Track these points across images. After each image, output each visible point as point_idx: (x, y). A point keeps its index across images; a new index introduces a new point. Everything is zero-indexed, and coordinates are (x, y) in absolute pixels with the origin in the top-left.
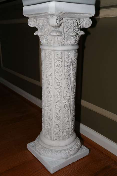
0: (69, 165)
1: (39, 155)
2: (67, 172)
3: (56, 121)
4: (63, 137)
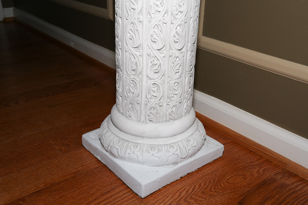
0: (181, 178)
1: (111, 157)
2: (178, 193)
3: (151, 75)
4: (168, 115)
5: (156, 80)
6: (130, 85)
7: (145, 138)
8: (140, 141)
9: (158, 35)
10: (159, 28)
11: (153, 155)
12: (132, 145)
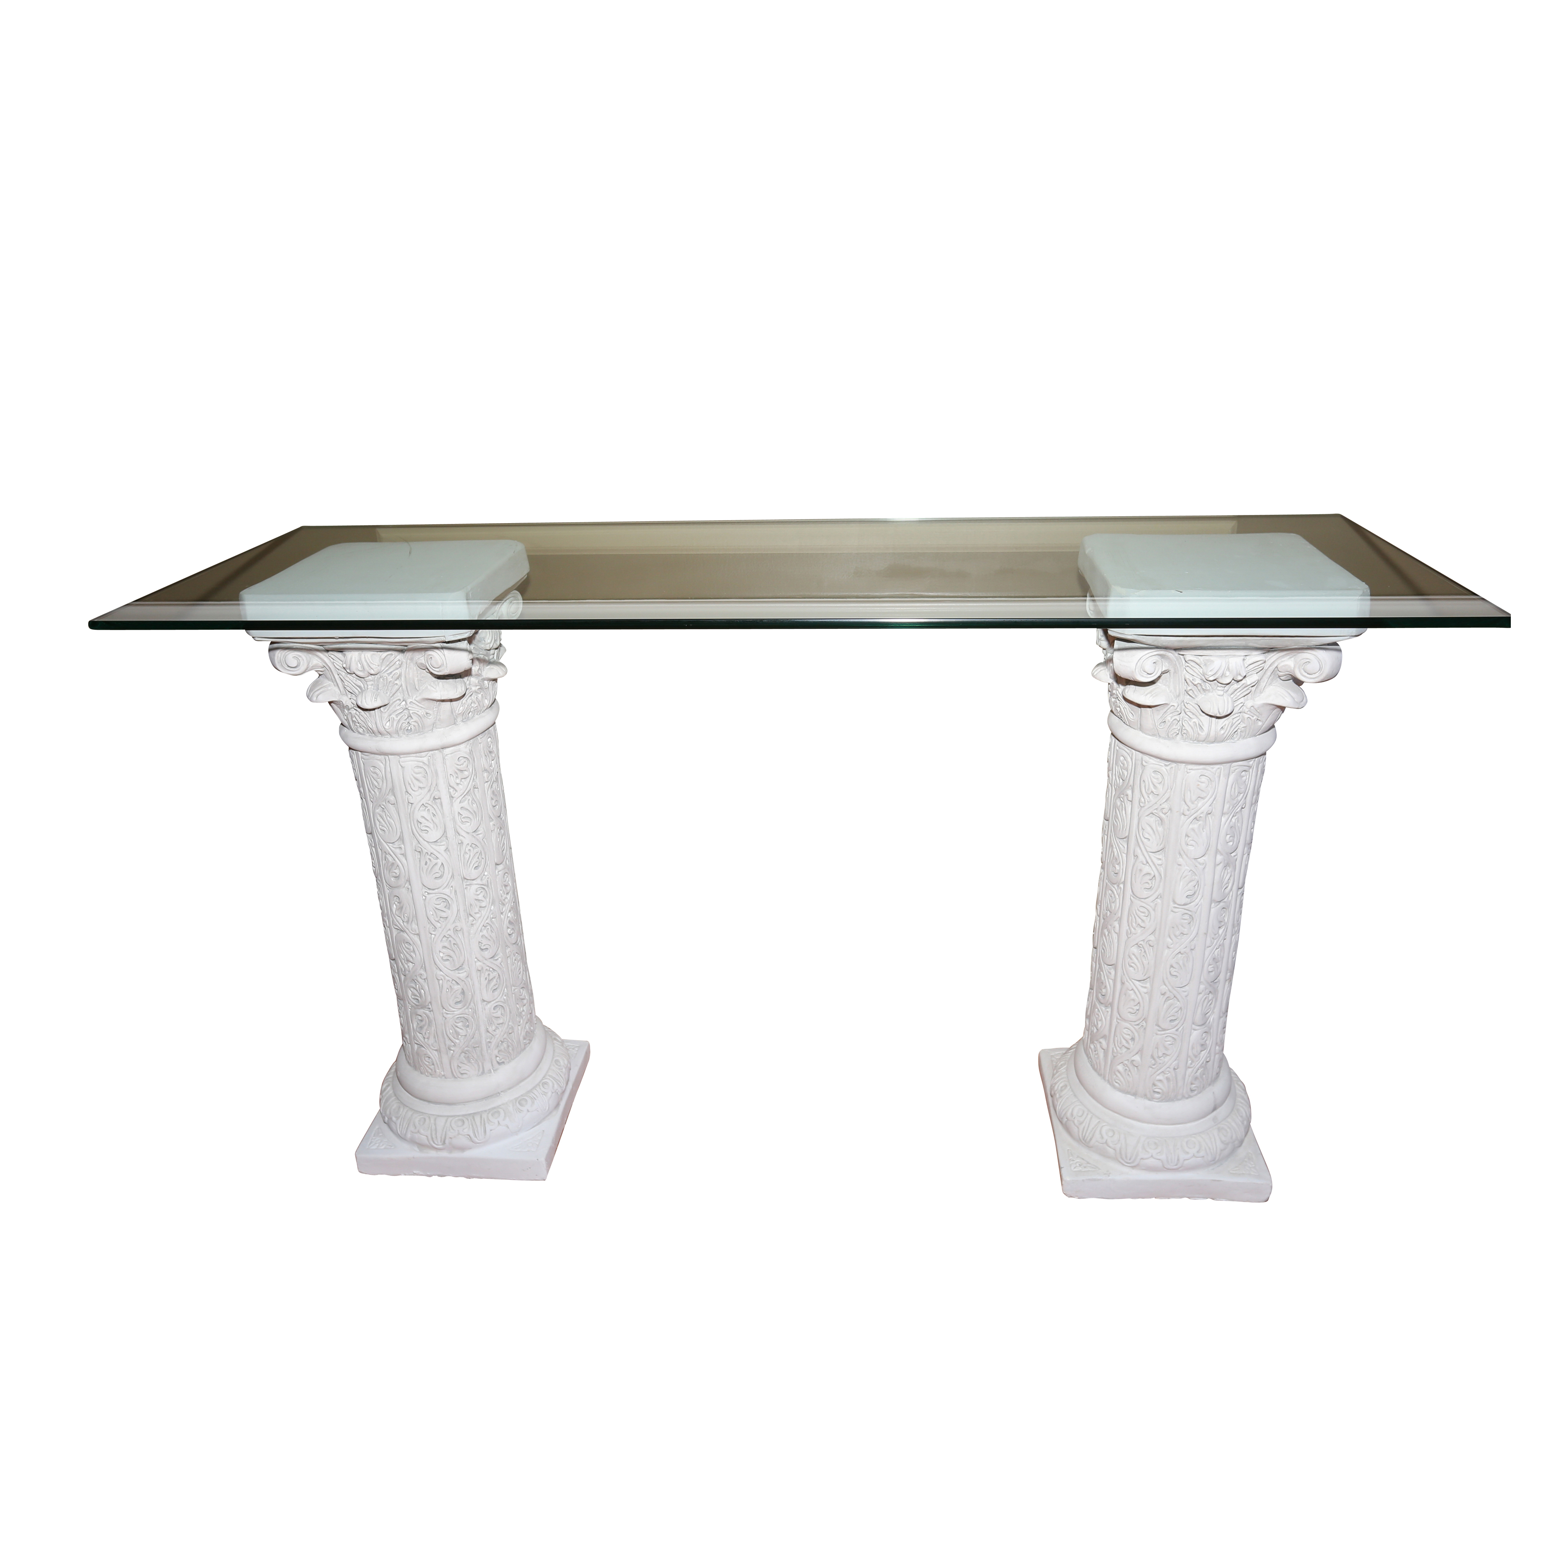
5: (497, 1000)
6: (457, 1027)
7: (502, 1093)
8: (498, 1102)
9: (489, 938)
10: (488, 929)
11: (528, 1111)
12: (490, 1115)
